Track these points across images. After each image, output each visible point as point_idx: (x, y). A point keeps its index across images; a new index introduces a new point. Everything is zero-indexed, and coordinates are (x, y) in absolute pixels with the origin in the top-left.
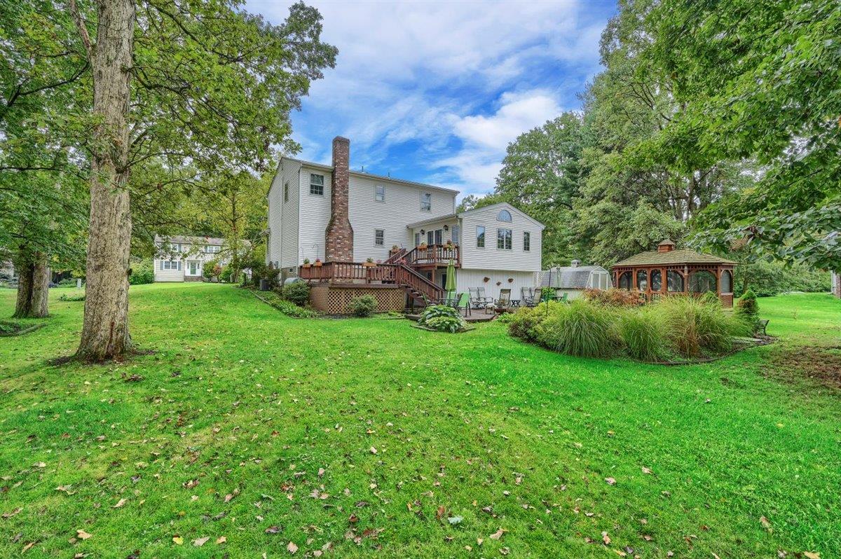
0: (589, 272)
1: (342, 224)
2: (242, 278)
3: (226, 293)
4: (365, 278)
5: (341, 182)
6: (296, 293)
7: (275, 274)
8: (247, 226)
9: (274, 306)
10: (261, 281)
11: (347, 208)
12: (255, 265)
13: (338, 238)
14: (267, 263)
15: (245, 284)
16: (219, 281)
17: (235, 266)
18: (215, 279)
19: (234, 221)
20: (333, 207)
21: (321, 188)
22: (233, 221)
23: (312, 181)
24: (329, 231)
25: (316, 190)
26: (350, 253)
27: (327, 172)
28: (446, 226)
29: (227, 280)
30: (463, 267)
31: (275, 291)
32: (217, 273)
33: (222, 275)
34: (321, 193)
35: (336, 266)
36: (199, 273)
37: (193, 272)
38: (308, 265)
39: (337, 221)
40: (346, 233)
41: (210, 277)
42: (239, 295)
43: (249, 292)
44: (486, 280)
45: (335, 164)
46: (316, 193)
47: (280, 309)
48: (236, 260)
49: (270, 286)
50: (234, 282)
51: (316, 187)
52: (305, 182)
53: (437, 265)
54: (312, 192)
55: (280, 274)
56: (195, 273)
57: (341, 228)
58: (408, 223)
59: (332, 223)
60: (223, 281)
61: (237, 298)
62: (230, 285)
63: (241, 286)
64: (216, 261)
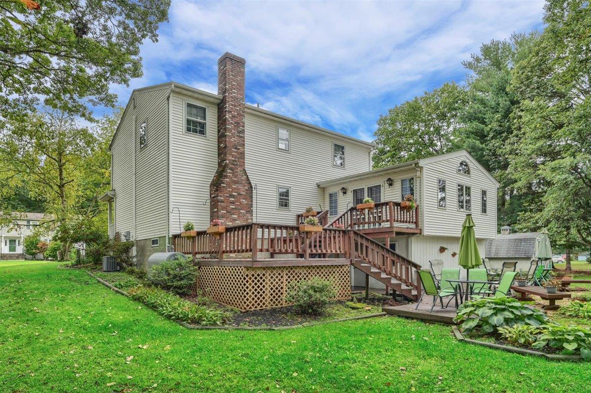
0: (534, 239)
1: (236, 176)
2: (74, 255)
3: (48, 276)
4: (268, 250)
5: (233, 117)
6: (175, 276)
7: (127, 248)
8: (80, 193)
9: (138, 299)
10: (104, 259)
11: (242, 154)
12: (94, 238)
13: (231, 196)
14: (111, 235)
15: (79, 263)
16: (46, 259)
17: (63, 239)
18: (41, 256)
19: (61, 186)
20: (222, 152)
21: (203, 126)
22: (59, 186)
23: (189, 114)
24: (216, 185)
25: (196, 127)
26: (248, 216)
27: (212, 103)
28: (389, 180)
29: (54, 257)
30: (426, 232)
31: (131, 272)
32: (43, 249)
33: (48, 252)
34: (202, 132)
35: (260, 230)
36: (20, 250)
37: (12, 249)
38: (193, 233)
39: (229, 171)
40: (243, 190)
41: (34, 254)
42: (70, 280)
43: (84, 274)
44: (442, 250)
45: (223, 91)
46: (195, 131)
47: (153, 307)
48: (65, 231)
49: (118, 264)
50: (62, 259)
51: (195, 123)
52: (177, 114)
53: (395, 230)
54: (189, 130)
55: (134, 248)
56: (14, 250)
57: (236, 182)
58: (318, 180)
59: (221, 174)
60: (49, 259)
61: (66, 285)
62: (55, 263)
63: (73, 265)
64: (37, 235)
